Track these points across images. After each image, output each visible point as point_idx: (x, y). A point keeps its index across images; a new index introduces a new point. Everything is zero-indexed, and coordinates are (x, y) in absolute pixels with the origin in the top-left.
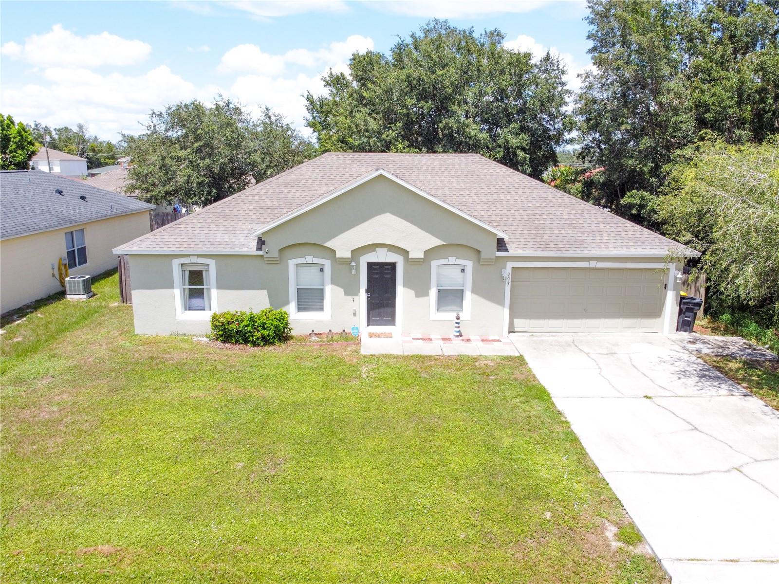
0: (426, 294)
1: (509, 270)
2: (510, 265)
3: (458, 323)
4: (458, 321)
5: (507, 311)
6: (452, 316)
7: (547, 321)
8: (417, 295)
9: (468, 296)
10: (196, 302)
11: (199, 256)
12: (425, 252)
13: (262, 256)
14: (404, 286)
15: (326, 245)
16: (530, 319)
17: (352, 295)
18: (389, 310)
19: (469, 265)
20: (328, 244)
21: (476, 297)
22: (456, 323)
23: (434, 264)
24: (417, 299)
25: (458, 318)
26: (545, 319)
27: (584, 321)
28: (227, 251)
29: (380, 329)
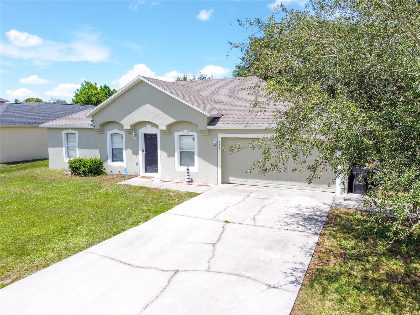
0: (173, 156)
1: (220, 139)
2: (220, 135)
9: (196, 159)
11: (71, 129)
12: (167, 126)
13: (93, 128)
14: (161, 149)
15: (120, 123)
19: (196, 135)
22: (187, 173)
23: (177, 135)
24: (169, 158)
25: (188, 170)
29: (151, 174)
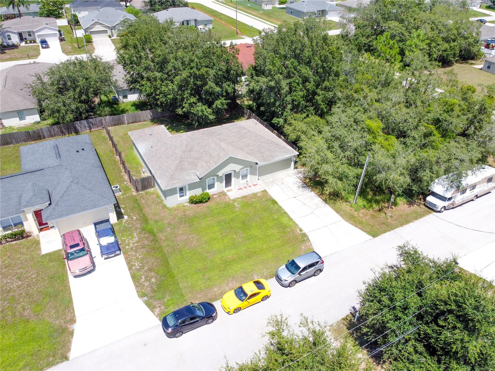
0: (239, 178)
4: (247, 182)
5: (257, 176)
7: (266, 175)
9: (249, 176)
10: (182, 194)
11: (184, 184)
13: (201, 181)
14: (234, 177)
16: (261, 176)
18: (230, 183)
19: (249, 169)
20: (217, 174)
23: (241, 171)
28: (193, 182)
29: (228, 188)
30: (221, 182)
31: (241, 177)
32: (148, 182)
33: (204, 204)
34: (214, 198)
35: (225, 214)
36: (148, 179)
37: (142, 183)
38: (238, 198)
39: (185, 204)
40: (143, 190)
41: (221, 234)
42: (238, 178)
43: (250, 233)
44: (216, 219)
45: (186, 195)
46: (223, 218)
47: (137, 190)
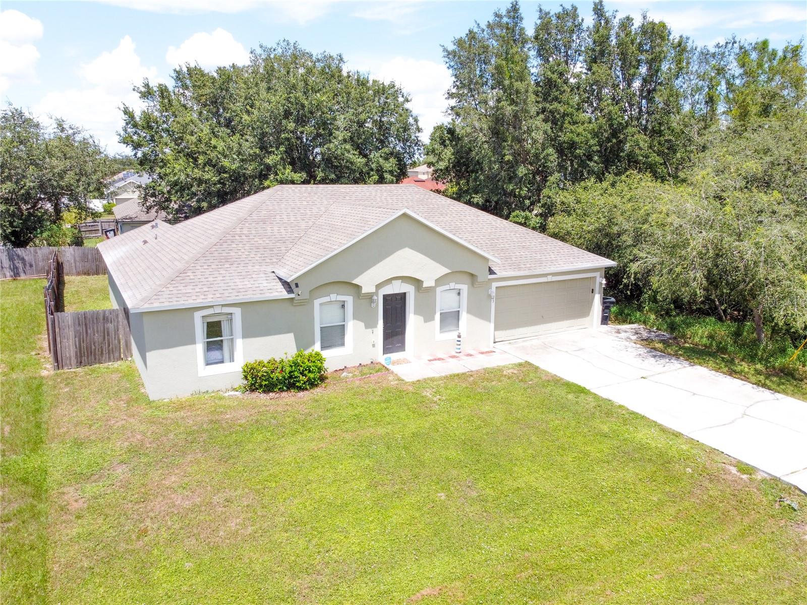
0: (433, 319)
2: (495, 285)
3: (459, 341)
4: (459, 339)
5: (492, 325)
6: (453, 335)
7: (517, 329)
8: (426, 321)
9: (464, 317)
10: (216, 354)
11: (223, 306)
12: (436, 280)
13: (292, 299)
14: (415, 313)
15: (353, 282)
16: (506, 330)
17: (371, 328)
18: (400, 337)
19: (464, 288)
20: (355, 282)
21: (470, 316)
23: (440, 290)
24: (427, 324)
25: (459, 337)
26: (515, 328)
27: (542, 326)
28: (258, 297)
29: (394, 356)
30: (370, 325)
31: (438, 317)
32: (106, 333)
33: (301, 394)
34: (340, 380)
35: (387, 419)
36: (106, 319)
37: (78, 334)
38: (432, 380)
39: (226, 395)
40: (80, 364)
41: (373, 486)
42: (429, 318)
43: (510, 484)
44: (348, 436)
45: (232, 359)
46: (381, 431)
47: (58, 362)
